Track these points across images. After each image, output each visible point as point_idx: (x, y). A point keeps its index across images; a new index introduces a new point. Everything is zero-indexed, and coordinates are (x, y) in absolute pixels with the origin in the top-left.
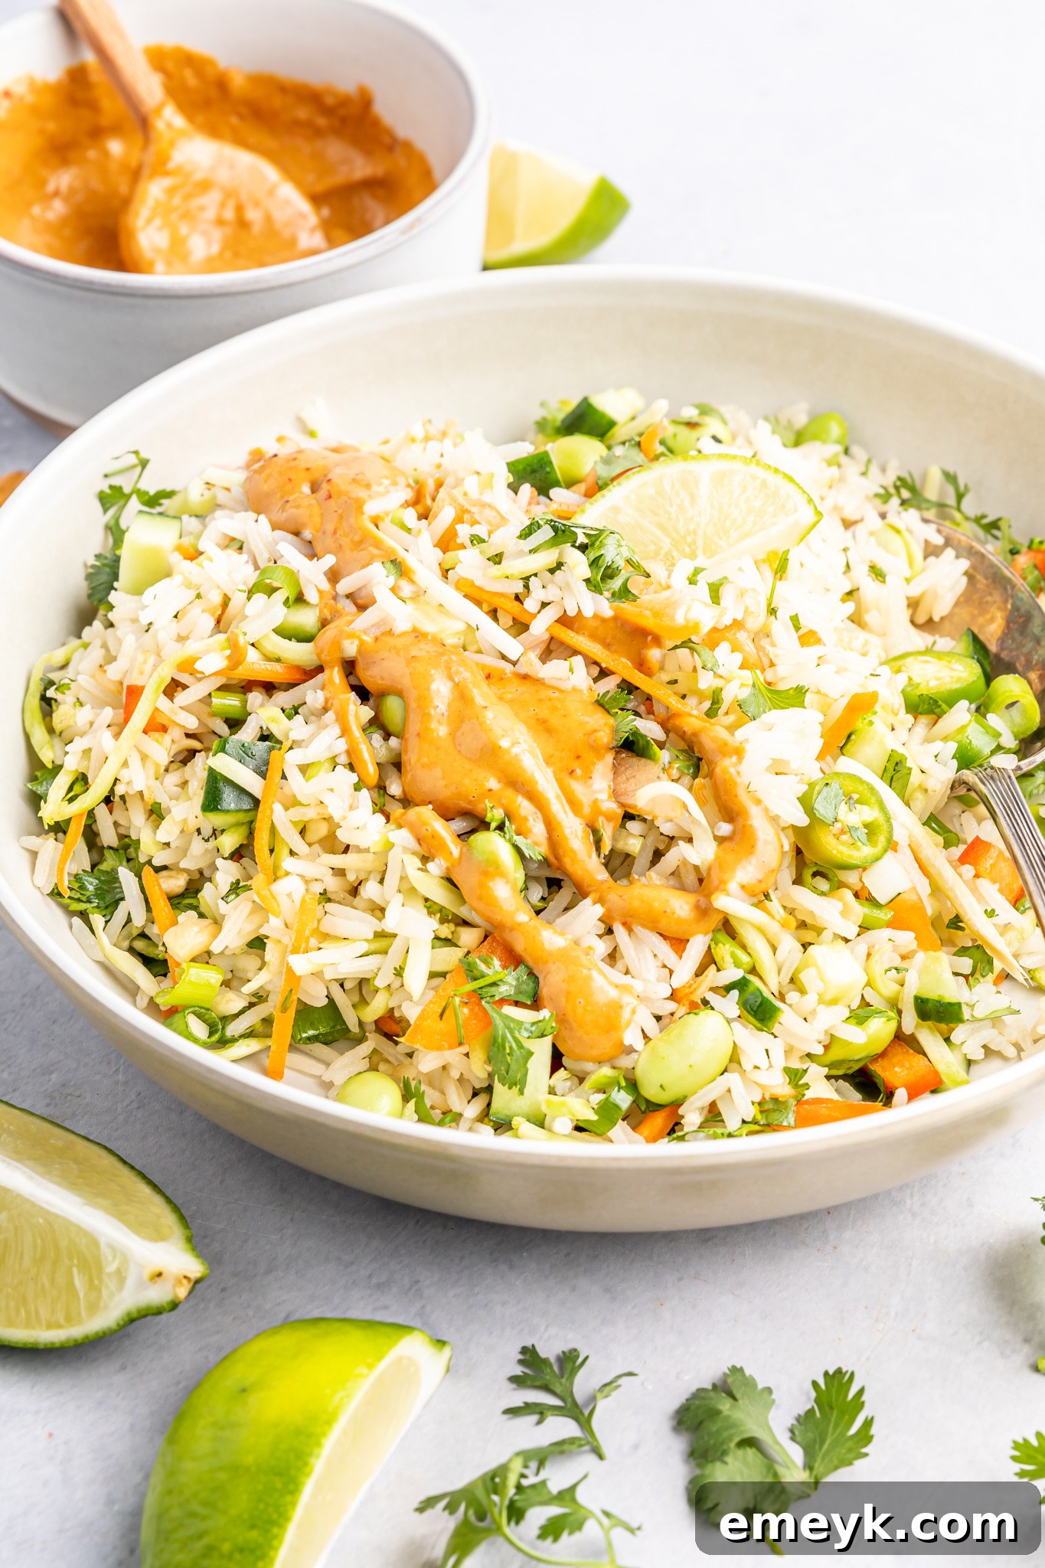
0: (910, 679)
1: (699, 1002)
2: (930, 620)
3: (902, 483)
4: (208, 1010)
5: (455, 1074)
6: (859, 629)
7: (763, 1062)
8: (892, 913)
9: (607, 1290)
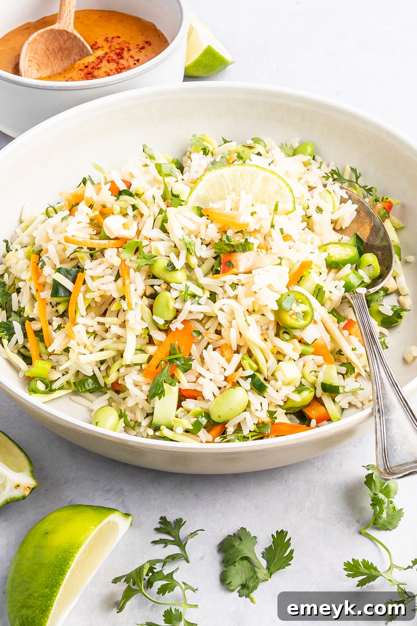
0: (329, 254)
1: (236, 383)
2: (341, 229)
3: (333, 172)
4: (45, 379)
5: (140, 407)
6: (312, 232)
7: (259, 408)
8: (314, 349)
9: (196, 495)
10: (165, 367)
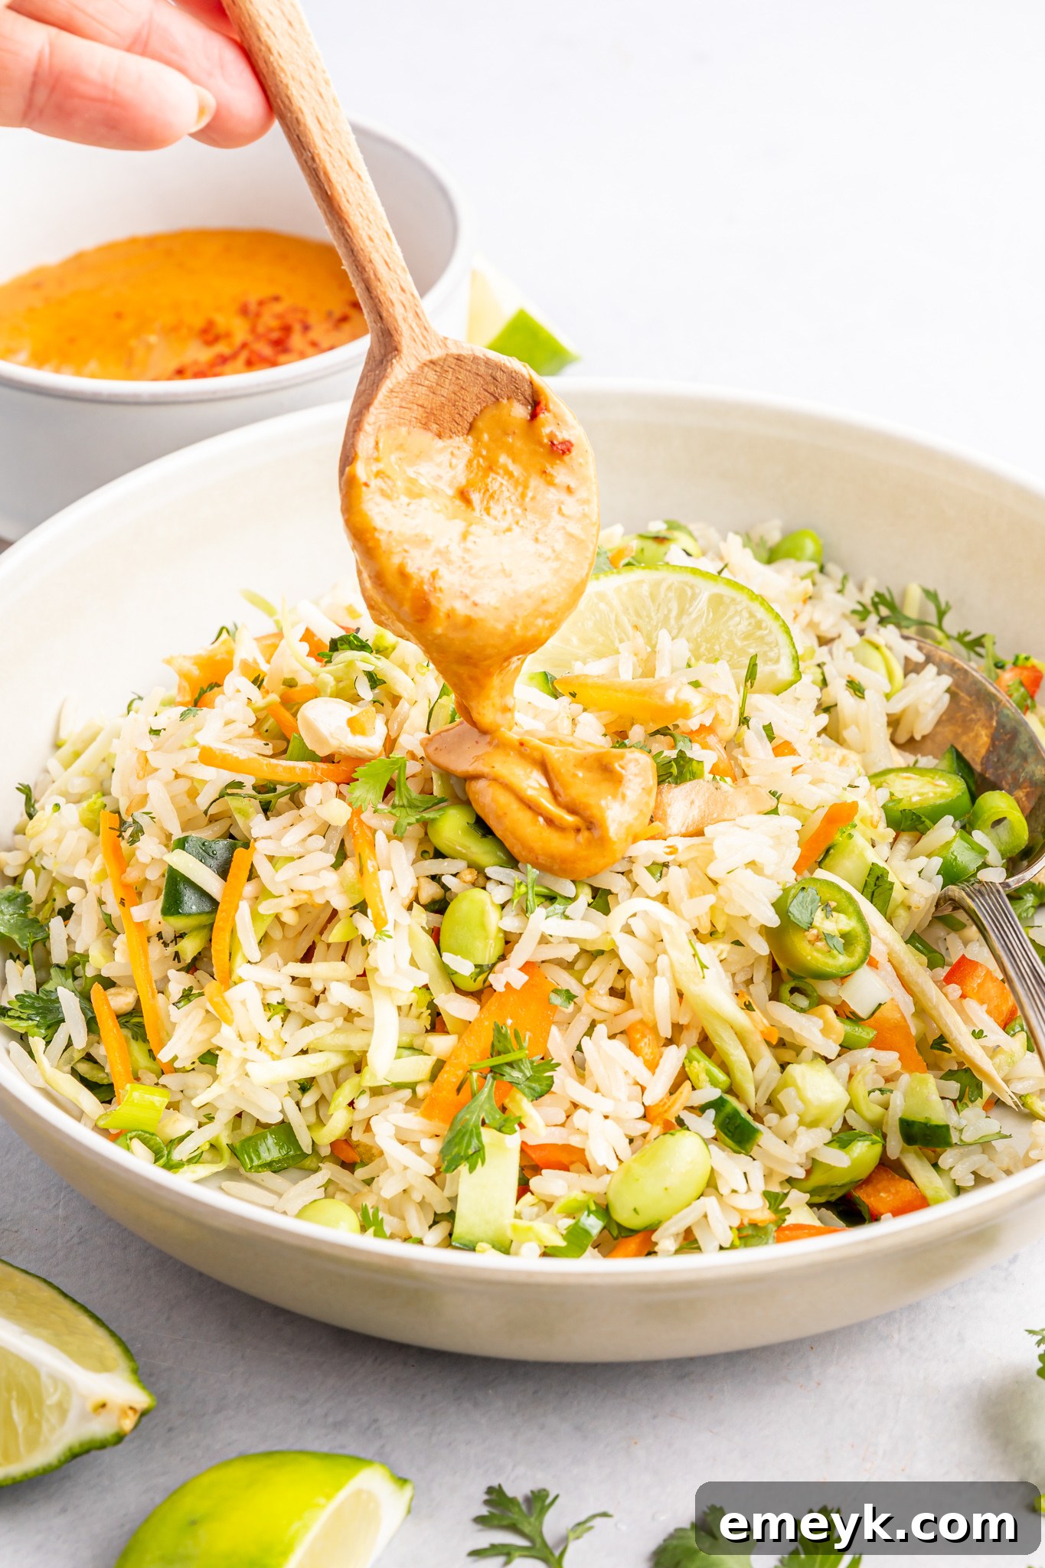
0: (892, 794)
1: (674, 1121)
2: (912, 740)
3: (880, 599)
4: (153, 1134)
5: (417, 1197)
6: (836, 744)
7: (741, 1186)
8: (875, 1032)
9: (578, 1428)
10: (481, 1087)
